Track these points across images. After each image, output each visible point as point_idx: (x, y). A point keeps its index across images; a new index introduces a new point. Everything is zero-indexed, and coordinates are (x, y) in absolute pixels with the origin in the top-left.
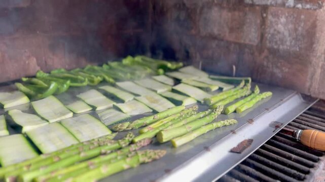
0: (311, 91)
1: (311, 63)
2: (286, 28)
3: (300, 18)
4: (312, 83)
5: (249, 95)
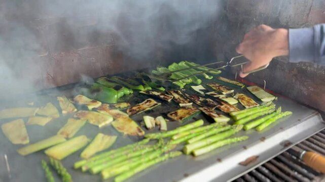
5: (272, 113)
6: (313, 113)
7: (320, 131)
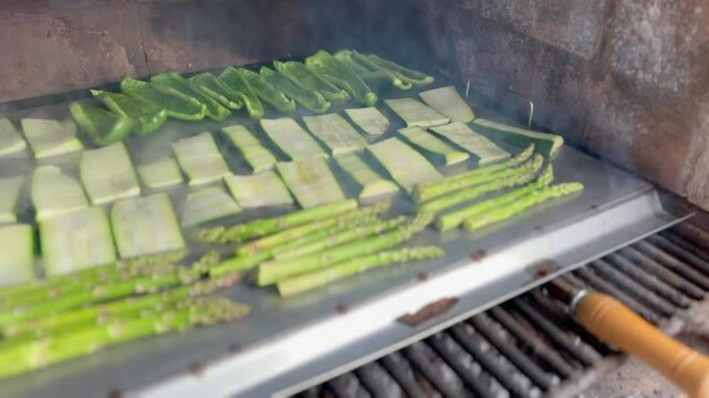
0: (688, 188)
1: (699, 125)
2: (658, 33)
3: (692, 12)
4: (694, 170)
5: (525, 185)
6: (638, 189)
7: (645, 235)
